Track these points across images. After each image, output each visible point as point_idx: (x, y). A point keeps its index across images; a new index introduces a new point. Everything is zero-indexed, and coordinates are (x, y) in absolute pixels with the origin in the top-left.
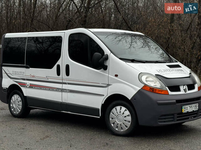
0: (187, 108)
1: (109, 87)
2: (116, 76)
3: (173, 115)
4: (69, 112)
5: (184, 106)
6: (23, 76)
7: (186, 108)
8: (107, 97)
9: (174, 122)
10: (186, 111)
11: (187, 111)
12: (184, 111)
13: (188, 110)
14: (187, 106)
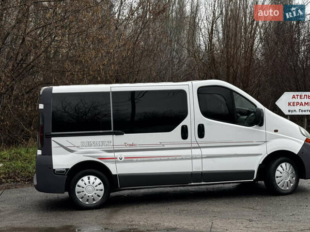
1: (268, 144)
2: (276, 131)
4: (203, 183)
6: (108, 147)
8: (266, 155)
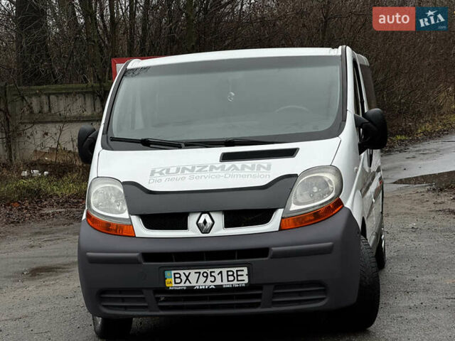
0: (187, 277)
3: (139, 291)
5: (173, 272)
7: (184, 278)
9: (150, 311)
10: (182, 284)
11: (188, 284)
12: (174, 285)
13: (194, 284)
14: (187, 272)
